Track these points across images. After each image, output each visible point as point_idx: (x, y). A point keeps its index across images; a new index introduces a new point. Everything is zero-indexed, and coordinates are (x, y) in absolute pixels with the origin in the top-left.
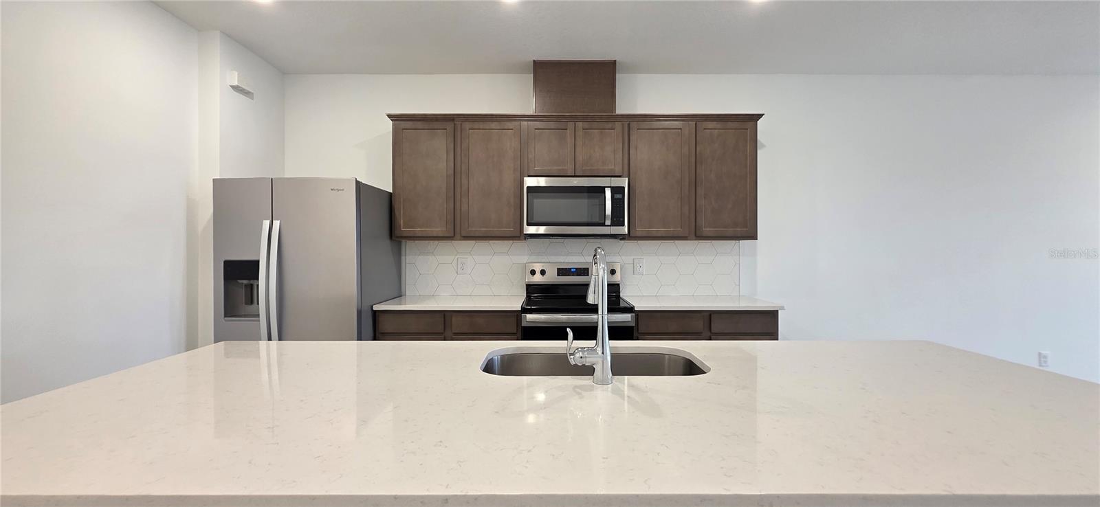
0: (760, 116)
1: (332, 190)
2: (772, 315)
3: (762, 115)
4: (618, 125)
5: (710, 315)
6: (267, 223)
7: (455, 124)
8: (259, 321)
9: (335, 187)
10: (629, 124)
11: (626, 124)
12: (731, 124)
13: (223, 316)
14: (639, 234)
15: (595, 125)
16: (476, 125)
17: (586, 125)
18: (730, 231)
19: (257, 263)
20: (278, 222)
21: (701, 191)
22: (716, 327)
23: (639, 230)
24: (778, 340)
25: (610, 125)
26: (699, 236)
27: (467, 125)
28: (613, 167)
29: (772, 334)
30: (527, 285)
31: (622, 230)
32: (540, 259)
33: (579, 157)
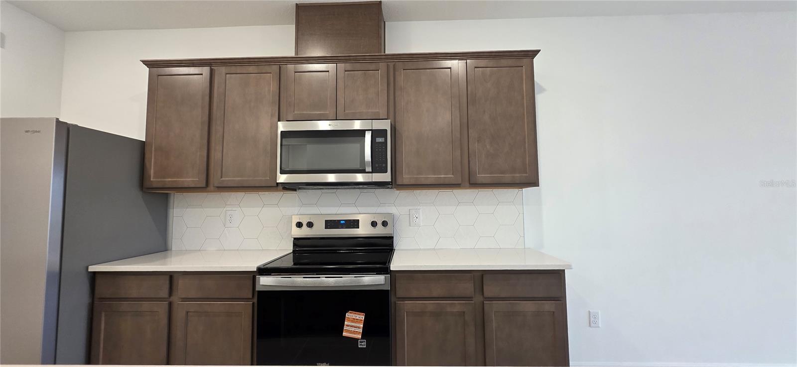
0: (536, 52)
1: (27, 132)
2: (558, 276)
3: (539, 51)
4: (382, 66)
5: (482, 276)
9: (29, 127)
10: (394, 66)
11: (391, 65)
12: (504, 62)
14: (406, 182)
15: (358, 66)
16: (233, 69)
17: (348, 66)
18: (508, 177)
21: (473, 134)
22: (488, 290)
23: (405, 177)
25: (373, 66)
26: (474, 184)
27: (224, 69)
28: (378, 109)
30: (295, 239)
31: (386, 177)
32: (305, 210)
33: (341, 101)
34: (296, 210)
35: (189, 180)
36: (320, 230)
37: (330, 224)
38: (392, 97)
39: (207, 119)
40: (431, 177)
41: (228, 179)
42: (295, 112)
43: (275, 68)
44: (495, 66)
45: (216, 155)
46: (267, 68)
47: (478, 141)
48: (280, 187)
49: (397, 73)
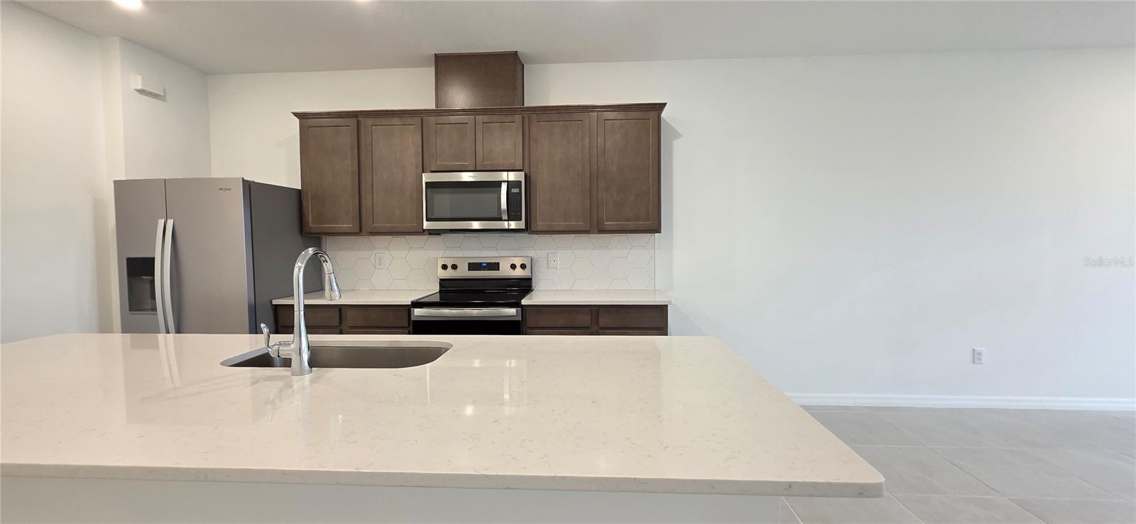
0: (664, 105)
1: (221, 189)
2: (662, 310)
3: (666, 104)
4: (518, 118)
5: (598, 310)
6: (161, 222)
7: (358, 120)
8: (157, 314)
9: (221, 186)
10: (529, 117)
12: (633, 116)
13: (128, 309)
14: (540, 229)
15: (495, 118)
16: (378, 121)
17: (486, 118)
18: (632, 224)
19: (153, 260)
20: (172, 220)
21: (602, 184)
22: (603, 321)
23: (539, 224)
24: (667, 335)
25: (509, 118)
26: (602, 231)
27: (370, 121)
28: (514, 161)
29: (662, 329)
30: (441, 280)
31: (522, 224)
32: (449, 253)
33: (480, 152)
34: (441, 253)
35: (346, 226)
36: (463, 272)
37: (473, 267)
38: (526, 149)
39: (357, 169)
40: (562, 224)
41: (378, 226)
42: (438, 163)
43: (418, 120)
44: (623, 118)
45: (367, 203)
46: (410, 121)
47: (606, 191)
48: (426, 232)
49: (531, 125)
